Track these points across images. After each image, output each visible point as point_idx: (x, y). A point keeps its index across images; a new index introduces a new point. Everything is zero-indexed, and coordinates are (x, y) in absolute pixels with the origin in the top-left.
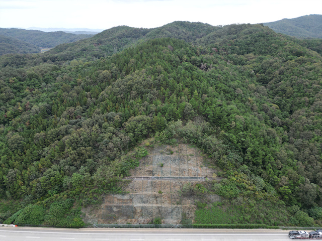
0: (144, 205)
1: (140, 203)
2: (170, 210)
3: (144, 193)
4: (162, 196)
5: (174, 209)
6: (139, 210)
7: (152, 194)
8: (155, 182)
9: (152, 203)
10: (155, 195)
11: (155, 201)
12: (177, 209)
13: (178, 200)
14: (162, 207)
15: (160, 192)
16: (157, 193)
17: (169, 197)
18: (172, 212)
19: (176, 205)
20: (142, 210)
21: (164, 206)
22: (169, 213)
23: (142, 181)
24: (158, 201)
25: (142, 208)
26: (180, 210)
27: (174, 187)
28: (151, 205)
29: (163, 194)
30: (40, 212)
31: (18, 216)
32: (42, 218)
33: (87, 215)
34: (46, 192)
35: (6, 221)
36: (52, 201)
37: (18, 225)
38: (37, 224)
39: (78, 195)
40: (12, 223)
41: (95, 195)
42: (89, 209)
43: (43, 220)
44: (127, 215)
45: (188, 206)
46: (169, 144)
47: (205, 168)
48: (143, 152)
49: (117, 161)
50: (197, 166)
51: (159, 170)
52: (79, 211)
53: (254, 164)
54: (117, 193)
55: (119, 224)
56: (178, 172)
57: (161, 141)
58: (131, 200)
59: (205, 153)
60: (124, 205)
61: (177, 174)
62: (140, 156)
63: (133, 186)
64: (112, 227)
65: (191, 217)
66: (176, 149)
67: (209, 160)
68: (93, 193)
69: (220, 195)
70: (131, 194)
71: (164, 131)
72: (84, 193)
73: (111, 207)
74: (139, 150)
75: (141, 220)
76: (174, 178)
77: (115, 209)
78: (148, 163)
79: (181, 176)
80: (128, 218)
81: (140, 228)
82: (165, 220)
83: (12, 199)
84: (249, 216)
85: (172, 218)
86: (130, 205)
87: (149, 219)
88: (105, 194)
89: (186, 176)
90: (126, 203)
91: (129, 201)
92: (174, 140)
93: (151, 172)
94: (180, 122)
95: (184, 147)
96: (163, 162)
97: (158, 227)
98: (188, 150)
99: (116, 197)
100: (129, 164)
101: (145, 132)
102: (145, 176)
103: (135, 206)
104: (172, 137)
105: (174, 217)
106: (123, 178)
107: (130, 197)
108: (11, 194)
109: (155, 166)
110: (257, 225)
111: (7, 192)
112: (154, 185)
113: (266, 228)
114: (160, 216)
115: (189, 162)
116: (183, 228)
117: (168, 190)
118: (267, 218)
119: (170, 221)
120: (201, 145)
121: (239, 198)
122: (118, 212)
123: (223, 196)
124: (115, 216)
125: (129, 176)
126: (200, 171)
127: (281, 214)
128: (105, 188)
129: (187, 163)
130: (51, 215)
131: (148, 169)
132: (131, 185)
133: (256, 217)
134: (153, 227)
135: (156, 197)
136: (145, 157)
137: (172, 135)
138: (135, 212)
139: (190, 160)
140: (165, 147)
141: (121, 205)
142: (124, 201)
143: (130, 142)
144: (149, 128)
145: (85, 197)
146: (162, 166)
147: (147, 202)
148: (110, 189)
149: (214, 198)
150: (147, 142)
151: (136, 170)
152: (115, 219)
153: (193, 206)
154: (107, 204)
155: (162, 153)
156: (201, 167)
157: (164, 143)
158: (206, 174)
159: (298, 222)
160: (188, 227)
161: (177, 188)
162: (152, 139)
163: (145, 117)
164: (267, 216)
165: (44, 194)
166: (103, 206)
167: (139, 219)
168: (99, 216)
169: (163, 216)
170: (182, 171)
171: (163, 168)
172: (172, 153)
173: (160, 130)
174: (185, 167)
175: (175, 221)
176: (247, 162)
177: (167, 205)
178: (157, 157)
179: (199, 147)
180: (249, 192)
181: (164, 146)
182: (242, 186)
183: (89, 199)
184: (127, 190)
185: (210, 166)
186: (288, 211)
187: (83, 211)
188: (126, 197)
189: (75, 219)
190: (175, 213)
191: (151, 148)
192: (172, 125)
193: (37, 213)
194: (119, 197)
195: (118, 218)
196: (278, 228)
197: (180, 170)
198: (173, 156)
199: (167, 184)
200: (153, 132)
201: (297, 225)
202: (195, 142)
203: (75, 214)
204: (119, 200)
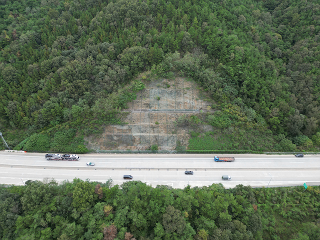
0: (142, 134)
1: (138, 132)
2: (166, 139)
3: (142, 123)
4: (159, 127)
5: (170, 138)
6: (137, 139)
7: (149, 125)
8: (152, 114)
9: (150, 133)
10: (152, 126)
11: (152, 131)
12: (172, 137)
13: (173, 130)
14: (158, 136)
15: (157, 123)
16: (154, 124)
17: (165, 128)
18: (168, 140)
19: (171, 135)
20: (140, 138)
21: (160, 135)
22: (165, 141)
23: (139, 113)
24: (155, 131)
25: (141, 137)
26: (175, 138)
27: (170, 118)
28: (148, 134)
29: (160, 125)
30: (46, 140)
31: (25, 143)
32: (48, 146)
33: (89, 142)
34: (49, 122)
35: (15, 147)
36: (55, 130)
37: (27, 151)
38: (45, 150)
39: (80, 125)
40: (21, 149)
41: (95, 126)
42: (91, 137)
43: (49, 147)
44: (126, 143)
45: (182, 135)
46: (166, 77)
47: (200, 101)
48: (140, 85)
49: (114, 94)
50: (193, 99)
51: (156, 103)
52: (82, 139)
53: (248, 97)
54: (117, 124)
55: (120, 151)
56: (174, 105)
57: (158, 75)
58: (130, 130)
59: (202, 86)
60: (124, 134)
61: (173, 107)
62: (137, 89)
63: (131, 118)
64: (114, 153)
65: (185, 145)
66: (173, 83)
67: (205, 93)
68: (94, 124)
69: (213, 126)
70: (130, 124)
71: (160, 64)
72: (85, 123)
73: (111, 136)
74: (136, 83)
75: (140, 147)
76: (170, 110)
77: (115, 138)
78: (145, 97)
79: (177, 109)
80: (128, 145)
81: (138, 154)
82: (161, 147)
83: (17, 128)
84: (238, 144)
85: (167, 145)
86: (130, 134)
87: (147, 146)
88: (105, 125)
89: (182, 108)
90: (125, 133)
91: (128, 131)
92: (171, 73)
93: (148, 105)
94: (177, 54)
95: (181, 80)
96: (159, 96)
97: (155, 153)
98: (185, 83)
99: (115, 128)
100: (127, 97)
101: (141, 65)
102: (142, 109)
103: (134, 135)
104: (169, 70)
105: (170, 144)
106: (122, 110)
107: (129, 127)
108: (15, 124)
109: (152, 100)
110: (244, 150)
111: (11, 123)
112: (151, 117)
113: (252, 153)
114: (157, 143)
115: (185, 96)
116: (177, 153)
117: (164, 121)
118: (254, 145)
119: (166, 147)
120: (198, 78)
121: (231, 128)
122: (118, 140)
123: (215, 126)
124: (116, 144)
125: (126, 108)
126: (195, 104)
127: (267, 142)
128: (105, 119)
129: (184, 96)
130: (56, 142)
131: (145, 102)
132: (129, 117)
133: (244, 144)
134: (151, 153)
135: (153, 128)
136: (142, 90)
137: (169, 68)
138: (133, 140)
139: (186, 93)
140: (161, 81)
141: (120, 134)
142: (123, 131)
143: (126, 75)
144: (145, 61)
145: (86, 127)
146: (159, 99)
147: (145, 131)
148: (110, 121)
149: (207, 128)
150: (143, 75)
151: (133, 103)
152: (116, 146)
153: (187, 135)
154: (108, 133)
155: (158, 87)
156: (197, 100)
157: (161, 76)
158: (201, 107)
159: (281, 148)
160: (182, 153)
161: (173, 120)
162: (149, 73)
163: (141, 48)
164: (255, 143)
165: (47, 124)
166: (104, 135)
167: (138, 146)
168: (101, 144)
169: (160, 143)
170: (178, 104)
171: (160, 102)
172: (168, 87)
173: (157, 63)
174: (181, 100)
175: (171, 148)
176: (242, 95)
177: (163, 134)
178: (153, 91)
179: (196, 80)
180: (240, 122)
181: (161, 79)
182: (234, 117)
183: (90, 129)
184: (126, 121)
185: (206, 99)
186: (274, 139)
187: (85, 139)
188: (125, 128)
189: (79, 146)
190: (170, 141)
191: (148, 81)
192: (169, 57)
193: (42, 141)
194: (118, 127)
195: (119, 146)
196: (263, 153)
197: (176, 103)
198: (170, 89)
199: (164, 116)
200: (150, 64)
201: (280, 151)
202: (192, 75)
203: (78, 142)
204: (118, 130)
